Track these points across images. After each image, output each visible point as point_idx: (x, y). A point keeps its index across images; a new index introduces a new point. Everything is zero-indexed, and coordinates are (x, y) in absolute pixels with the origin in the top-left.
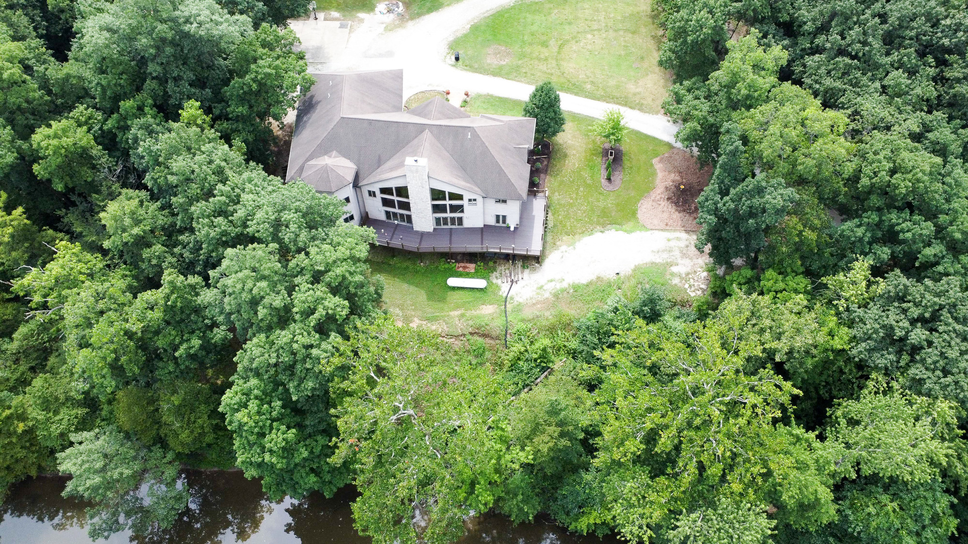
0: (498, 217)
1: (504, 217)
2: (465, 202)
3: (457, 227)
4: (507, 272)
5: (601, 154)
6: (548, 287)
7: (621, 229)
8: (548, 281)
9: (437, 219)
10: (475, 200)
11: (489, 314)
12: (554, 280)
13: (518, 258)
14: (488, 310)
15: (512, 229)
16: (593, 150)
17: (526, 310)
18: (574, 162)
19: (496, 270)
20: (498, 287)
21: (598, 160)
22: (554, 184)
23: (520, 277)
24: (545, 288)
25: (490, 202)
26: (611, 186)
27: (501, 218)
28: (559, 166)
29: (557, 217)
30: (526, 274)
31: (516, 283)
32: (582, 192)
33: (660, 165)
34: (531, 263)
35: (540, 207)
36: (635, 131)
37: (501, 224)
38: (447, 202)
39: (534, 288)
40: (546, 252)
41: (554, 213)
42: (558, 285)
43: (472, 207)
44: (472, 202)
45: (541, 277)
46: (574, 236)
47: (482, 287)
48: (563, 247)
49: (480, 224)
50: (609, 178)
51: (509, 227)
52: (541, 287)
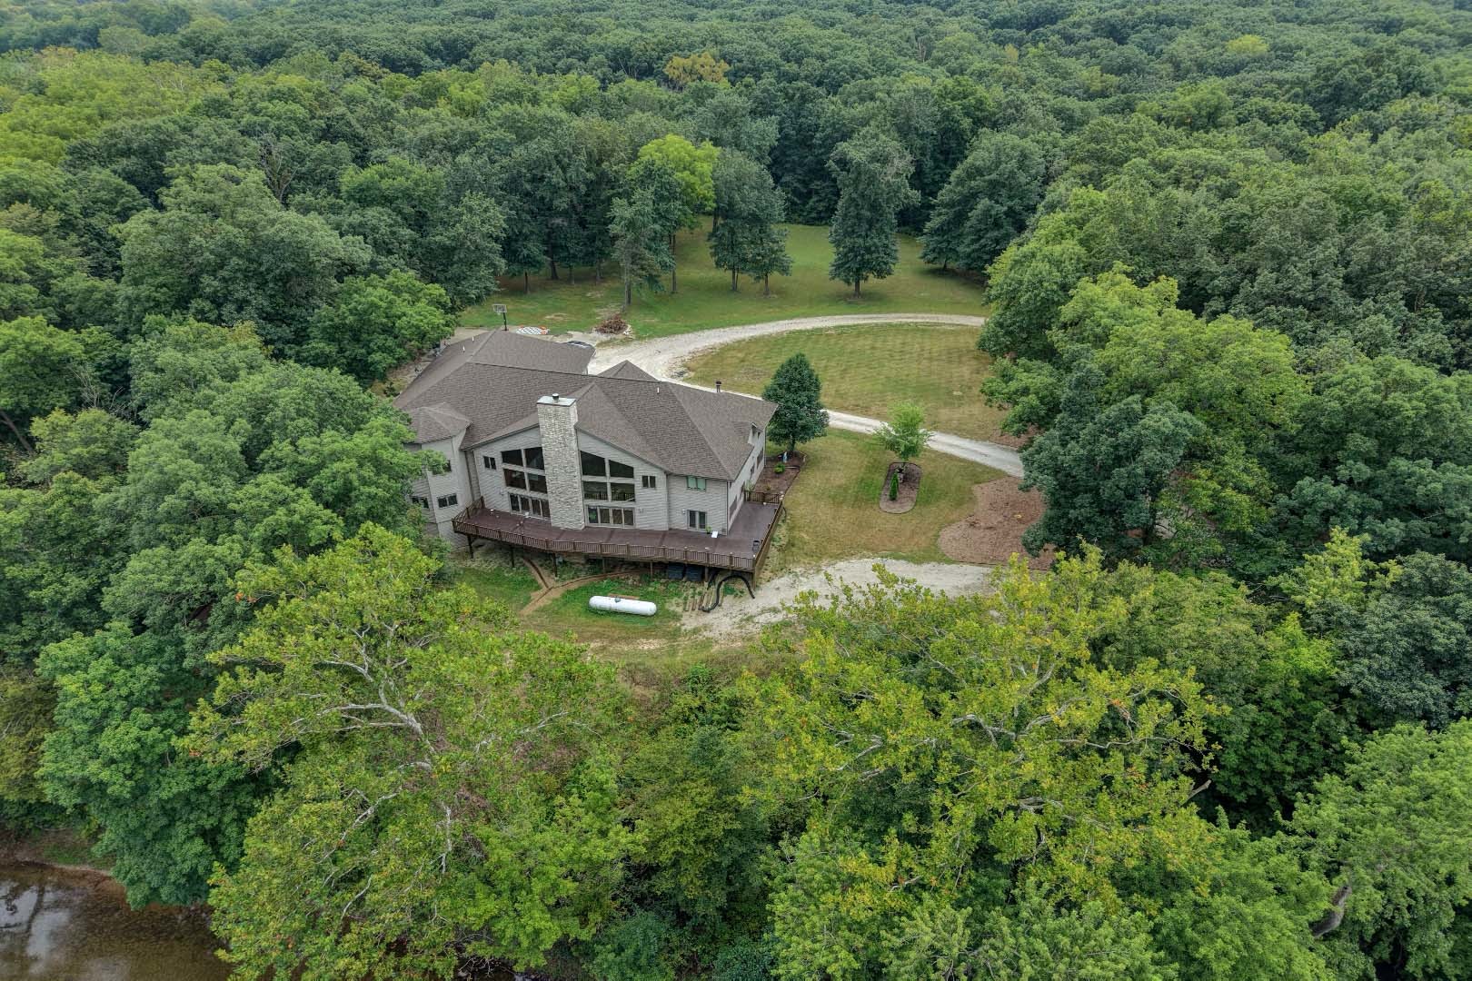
0: (692, 514)
1: (703, 515)
2: (637, 482)
3: (624, 526)
4: (697, 597)
5: (885, 474)
6: (762, 619)
7: (904, 558)
8: (763, 612)
9: (591, 511)
10: (653, 479)
11: (649, 650)
12: (775, 611)
13: (719, 580)
14: (650, 645)
15: (715, 535)
16: (873, 467)
17: (716, 648)
18: (839, 478)
19: (677, 595)
20: (677, 617)
21: (880, 478)
22: (801, 497)
23: (717, 604)
24: (756, 620)
25: (679, 487)
26: (896, 508)
27: (698, 518)
28: (813, 480)
29: (796, 533)
30: (727, 601)
31: (708, 611)
32: (845, 510)
33: (983, 493)
34: (740, 585)
35: (767, 514)
36: (945, 455)
37: (697, 529)
38: (608, 480)
39: (737, 620)
40: (768, 574)
41: (791, 529)
42: (779, 617)
43: (649, 491)
44: (649, 482)
45: (752, 606)
46: (820, 558)
47: (650, 613)
48: (798, 570)
49: (662, 525)
50: (893, 499)
51: (709, 533)
52: (749, 619)
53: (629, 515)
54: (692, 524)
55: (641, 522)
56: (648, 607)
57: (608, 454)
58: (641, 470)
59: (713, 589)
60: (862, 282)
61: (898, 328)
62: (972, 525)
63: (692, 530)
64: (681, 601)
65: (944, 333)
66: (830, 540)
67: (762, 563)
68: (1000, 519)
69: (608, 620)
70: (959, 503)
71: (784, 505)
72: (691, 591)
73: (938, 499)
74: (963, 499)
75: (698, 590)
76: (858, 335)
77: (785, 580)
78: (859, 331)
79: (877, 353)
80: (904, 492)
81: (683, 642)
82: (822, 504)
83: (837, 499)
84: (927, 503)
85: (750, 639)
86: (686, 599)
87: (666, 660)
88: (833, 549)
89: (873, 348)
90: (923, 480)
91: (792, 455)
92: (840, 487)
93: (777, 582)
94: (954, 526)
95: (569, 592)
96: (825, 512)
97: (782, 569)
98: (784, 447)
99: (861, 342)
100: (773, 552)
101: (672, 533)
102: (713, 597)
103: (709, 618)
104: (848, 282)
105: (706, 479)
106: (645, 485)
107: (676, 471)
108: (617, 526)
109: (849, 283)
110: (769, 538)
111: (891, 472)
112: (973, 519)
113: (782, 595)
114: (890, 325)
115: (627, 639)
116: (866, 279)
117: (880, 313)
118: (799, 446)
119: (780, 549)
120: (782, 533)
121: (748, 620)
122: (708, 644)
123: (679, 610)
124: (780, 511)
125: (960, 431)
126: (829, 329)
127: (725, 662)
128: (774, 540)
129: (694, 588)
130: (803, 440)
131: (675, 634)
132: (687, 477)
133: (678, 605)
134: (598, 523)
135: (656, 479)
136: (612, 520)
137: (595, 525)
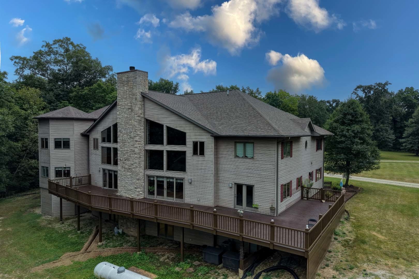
0: (239, 187)
1: (250, 189)
2: (188, 149)
3: (174, 200)
9: (150, 181)
10: (202, 144)
25: (227, 155)
27: (245, 193)
35: (326, 207)
38: (165, 148)
40: (330, 271)
41: (357, 227)
43: (199, 158)
44: (199, 149)
49: (209, 201)
53: (180, 187)
54: (239, 201)
57: (166, 120)
58: (192, 135)
63: (238, 208)
97: (350, 269)
100: (336, 246)
101: (217, 211)
105: (255, 143)
106: (195, 153)
107: (224, 133)
108: (170, 200)
120: (345, 229)
128: (335, 233)
129: (226, 276)
132: (235, 143)
134: (154, 194)
135: (205, 144)
136: (165, 192)
137: (151, 197)
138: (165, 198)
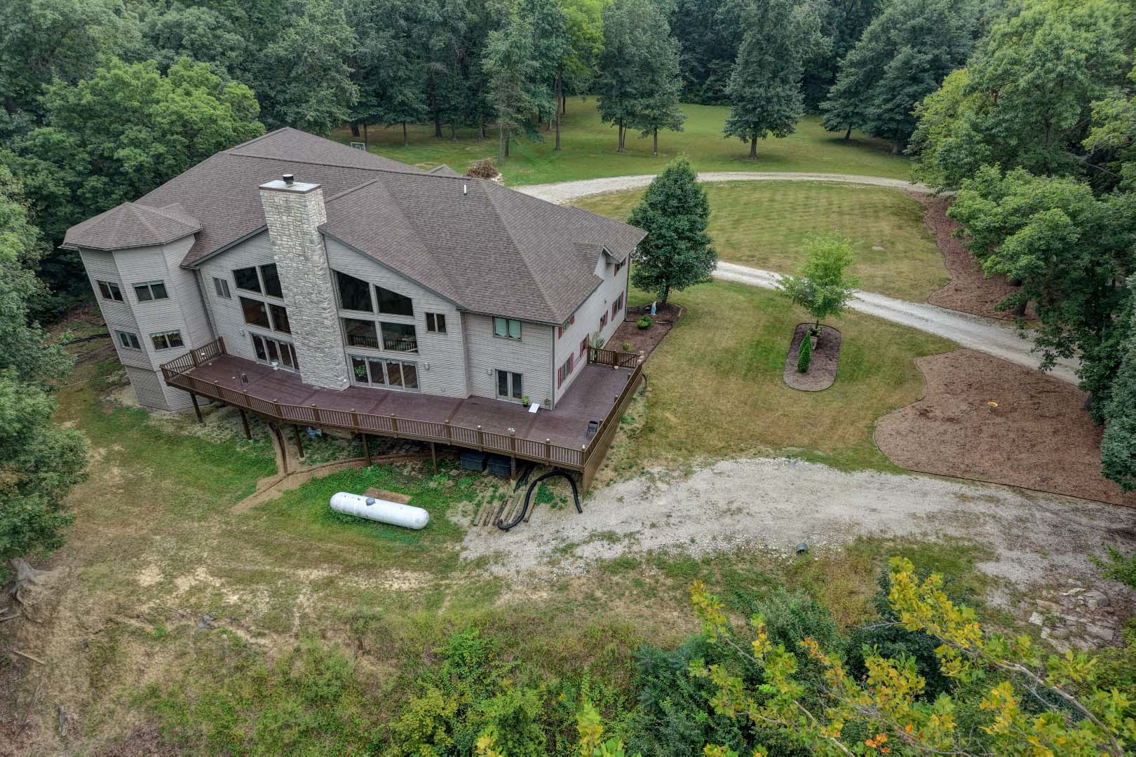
0: (502, 375)
1: (517, 378)
2: (419, 322)
3: (402, 389)
4: (497, 504)
5: (790, 336)
6: (588, 551)
7: (823, 460)
8: (593, 537)
9: (357, 363)
10: (441, 318)
11: (399, 593)
12: (611, 537)
13: (533, 478)
14: (403, 581)
15: (534, 409)
16: (774, 327)
17: (505, 598)
18: (725, 340)
19: (470, 498)
20: (457, 534)
21: (784, 343)
22: (669, 361)
23: (522, 518)
24: (578, 552)
25: (481, 332)
26: (807, 383)
27: (509, 381)
28: (689, 339)
29: (658, 413)
30: (540, 513)
31: (507, 529)
32: (733, 384)
33: (932, 368)
34: (563, 490)
35: (617, 381)
36: (872, 317)
37: (509, 399)
38: (377, 317)
39: (548, 549)
40: (608, 473)
41: (651, 405)
42: (617, 551)
43: (436, 337)
44: (436, 323)
45: (575, 526)
46: (691, 453)
47: (415, 525)
48: (656, 470)
49: (458, 390)
50: (803, 370)
51: (527, 406)
52: (568, 549)
54: (503, 391)
55: (428, 384)
56: (415, 516)
57: (375, 277)
58: (423, 304)
59: (523, 491)
60: (759, 140)
61: (800, 185)
62: (924, 413)
63: (502, 399)
64: (470, 507)
65: (853, 190)
66: (708, 426)
67: (602, 456)
68: (964, 407)
69: (352, 533)
70: (900, 382)
71: (646, 370)
72: (489, 493)
73: (868, 373)
74: (904, 377)
75: (501, 491)
76: (755, 189)
77: (633, 485)
78: (755, 186)
79: (777, 206)
80: (818, 361)
81: (458, 580)
82: (700, 372)
83: (723, 366)
84: (852, 379)
85: (564, 588)
86: (479, 505)
87: (421, 615)
88: (713, 439)
89: (772, 200)
90: (844, 348)
91: (663, 307)
92: (727, 351)
93: (621, 488)
94: (897, 414)
95: (314, 480)
96: (703, 384)
97: (629, 468)
98: (652, 296)
99: (757, 195)
100: (621, 438)
101: (473, 404)
102: (519, 506)
103: (505, 542)
104: (744, 139)
105: (523, 322)
106: (431, 327)
107: (473, 307)
108: (396, 389)
109: (746, 141)
110: (616, 416)
111: (799, 336)
112: (922, 405)
113: (626, 511)
114: (790, 182)
115: (370, 569)
116: (764, 136)
117: (777, 171)
118: (675, 295)
119: (632, 436)
120: (636, 411)
121: (564, 551)
122: (493, 588)
123: (465, 522)
124: (637, 377)
125: (887, 290)
126: (721, 183)
127: (514, 628)
128: (623, 420)
129: (496, 487)
130: (680, 285)
131: (447, 566)
132: (493, 318)
133: (465, 514)
134: (367, 381)
135: (446, 318)
136: (386, 378)
137: (362, 385)
138: (387, 387)
